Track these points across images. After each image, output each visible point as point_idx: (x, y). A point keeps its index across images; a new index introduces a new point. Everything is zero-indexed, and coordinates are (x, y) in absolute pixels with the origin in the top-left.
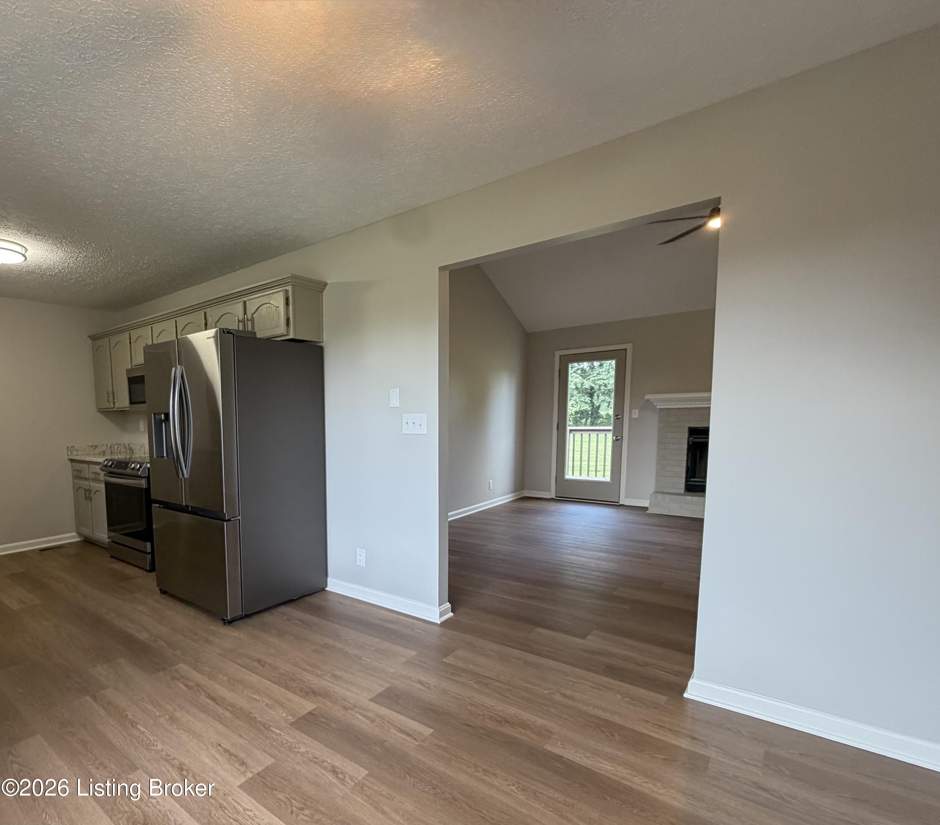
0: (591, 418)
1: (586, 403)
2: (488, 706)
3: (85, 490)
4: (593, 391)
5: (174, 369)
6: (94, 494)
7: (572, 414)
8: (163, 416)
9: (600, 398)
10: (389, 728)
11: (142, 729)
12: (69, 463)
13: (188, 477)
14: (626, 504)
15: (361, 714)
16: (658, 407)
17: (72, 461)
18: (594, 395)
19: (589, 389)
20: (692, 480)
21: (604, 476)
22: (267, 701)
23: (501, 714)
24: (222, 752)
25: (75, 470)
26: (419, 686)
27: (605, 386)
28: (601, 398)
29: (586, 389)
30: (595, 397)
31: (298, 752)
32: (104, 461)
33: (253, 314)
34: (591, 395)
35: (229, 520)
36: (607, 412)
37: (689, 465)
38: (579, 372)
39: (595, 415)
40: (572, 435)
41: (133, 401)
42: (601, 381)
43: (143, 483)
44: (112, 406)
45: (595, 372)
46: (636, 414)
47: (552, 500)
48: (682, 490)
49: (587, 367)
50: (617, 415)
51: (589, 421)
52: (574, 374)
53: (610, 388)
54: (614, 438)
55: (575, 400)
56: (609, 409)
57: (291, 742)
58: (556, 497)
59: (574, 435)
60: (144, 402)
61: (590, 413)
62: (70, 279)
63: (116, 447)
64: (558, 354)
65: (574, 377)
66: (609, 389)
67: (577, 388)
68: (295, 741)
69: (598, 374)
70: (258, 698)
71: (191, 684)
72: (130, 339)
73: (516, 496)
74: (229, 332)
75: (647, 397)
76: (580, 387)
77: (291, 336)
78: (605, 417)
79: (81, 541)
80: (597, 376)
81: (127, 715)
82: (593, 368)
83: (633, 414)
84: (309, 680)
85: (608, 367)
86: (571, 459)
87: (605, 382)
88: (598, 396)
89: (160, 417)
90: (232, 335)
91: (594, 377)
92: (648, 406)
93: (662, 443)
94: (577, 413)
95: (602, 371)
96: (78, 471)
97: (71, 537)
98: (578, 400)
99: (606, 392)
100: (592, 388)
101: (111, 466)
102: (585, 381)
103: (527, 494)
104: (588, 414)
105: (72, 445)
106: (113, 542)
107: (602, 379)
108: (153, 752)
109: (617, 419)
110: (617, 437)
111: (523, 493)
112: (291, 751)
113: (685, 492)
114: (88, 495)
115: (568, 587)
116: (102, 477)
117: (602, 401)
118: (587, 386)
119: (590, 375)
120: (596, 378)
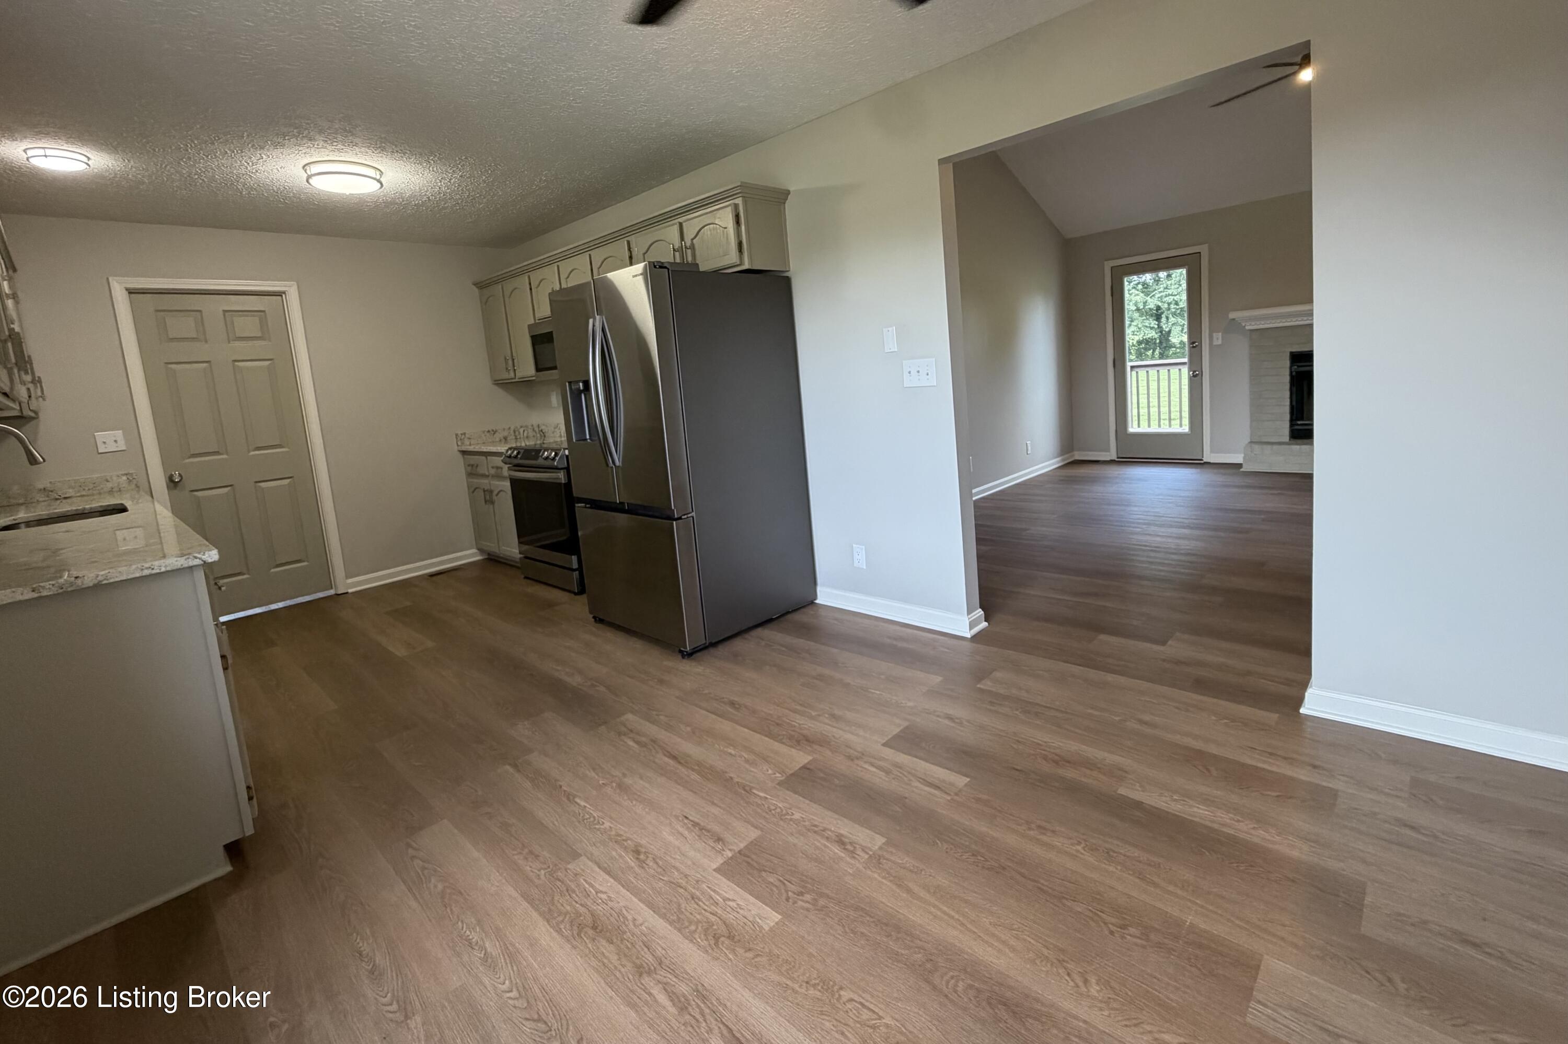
0: (1160, 348)
1: (1152, 328)
2: (1040, 742)
3: (484, 491)
4: (1160, 311)
5: (591, 321)
6: (497, 495)
7: (1133, 345)
8: (581, 384)
9: (1170, 320)
10: (910, 780)
11: (583, 803)
12: (460, 455)
13: (621, 465)
14: (1212, 462)
15: (872, 765)
16: (1247, 328)
17: (464, 453)
18: (1162, 317)
19: (1155, 309)
20: (1299, 422)
21: (1181, 425)
22: (746, 756)
23: (1058, 751)
24: (690, 826)
25: (469, 465)
26: (947, 722)
27: (1177, 303)
28: (1172, 320)
29: (1150, 309)
30: (1164, 320)
31: (791, 820)
32: (507, 451)
33: (692, 239)
34: (1158, 318)
35: (680, 518)
36: (1180, 339)
37: (1294, 403)
38: (1140, 287)
39: (1164, 345)
40: (1134, 373)
41: (540, 367)
42: (1170, 297)
43: (561, 476)
44: (512, 375)
45: (1162, 286)
46: (1218, 339)
47: (1112, 462)
48: (1286, 437)
49: (1151, 279)
50: (1193, 343)
51: (1157, 352)
52: (1133, 291)
53: (1182, 306)
54: (1191, 373)
55: (1136, 326)
56: (1182, 334)
57: (780, 808)
58: (1118, 458)
59: (1137, 372)
60: (555, 368)
61: (1158, 341)
62: (444, 208)
63: (521, 430)
64: (1108, 265)
65: (1134, 295)
66: (1181, 308)
67: (1138, 310)
68: (785, 805)
69: (1166, 288)
70: (733, 752)
71: (644, 739)
72: (530, 284)
73: (1063, 460)
74: (662, 266)
75: (1232, 315)
76: (1142, 307)
77: (746, 266)
78: (1178, 346)
79: (483, 560)
80: (1164, 292)
81: (561, 787)
82: (1158, 281)
83: (1215, 339)
84: (800, 724)
85: (1178, 278)
86: (1135, 405)
87: (1175, 298)
88: (1167, 318)
89: (578, 387)
90: (666, 270)
91: (1161, 292)
92: (1233, 327)
93: (1255, 377)
94: (1139, 343)
95: (1171, 284)
96: (472, 466)
97: (470, 555)
98: (1140, 326)
99: (1178, 311)
100: (1158, 308)
101: (516, 457)
102: (1148, 298)
103: (1078, 456)
104: (1155, 343)
105: (462, 432)
106: (526, 558)
107: (1172, 295)
108: (598, 832)
109: (1193, 347)
110: (1194, 372)
111: (1073, 456)
112: (782, 819)
113: (1290, 440)
114: (489, 497)
115: (1141, 578)
116: (505, 471)
117: (1173, 324)
118: (1152, 306)
119: (1155, 290)
120: (1164, 294)
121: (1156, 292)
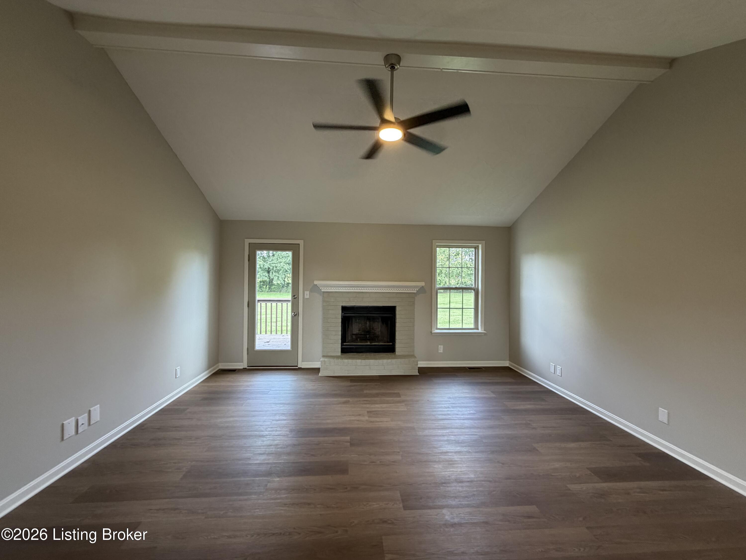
0: (269, 285)
1: (266, 276)
4: (270, 270)
7: (258, 283)
9: (273, 274)
14: (303, 367)
16: (322, 290)
18: (270, 272)
19: (268, 268)
27: (276, 267)
28: (274, 274)
29: (266, 268)
30: (271, 273)
34: (269, 272)
36: (277, 282)
37: (343, 333)
38: (262, 258)
39: (271, 284)
42: (274, 264)
45: (270, 259)
46: (307, 295)
47: (244, 370)
48: (339, 353)
49: (266, 256)
50: (294, 296)
51: (268, 286)
52: (259, 259)
53: (278, 269)
55: (260, 275)
56: (278, 281)
58: (248, 367)
61: (268, 282)
65: (259, 261)
67: (261, 268)
69: (272, 260)
75: (315, 282)
76: (262, 267)
78: (276, 285)
80: (271, 261)
82: (269, 256)
85: (277, 257)
87: (276, 265)
88: (272, 273)
91: (270, 261)
92: (315, 289)
94: (261, 282)
95: (274, 259)
98: (261, 275)
99: (277, 271)
100: (269, 268)
102: (265, 263)
104: (267, 283)
107: (274, 263)
109: (294, 298)
110: (295, 313)
113: (341, 354)
117: (274, 276)
118: (266, 267)
119: (268, 260)
120: (271, 262)
121: (268, 261)
